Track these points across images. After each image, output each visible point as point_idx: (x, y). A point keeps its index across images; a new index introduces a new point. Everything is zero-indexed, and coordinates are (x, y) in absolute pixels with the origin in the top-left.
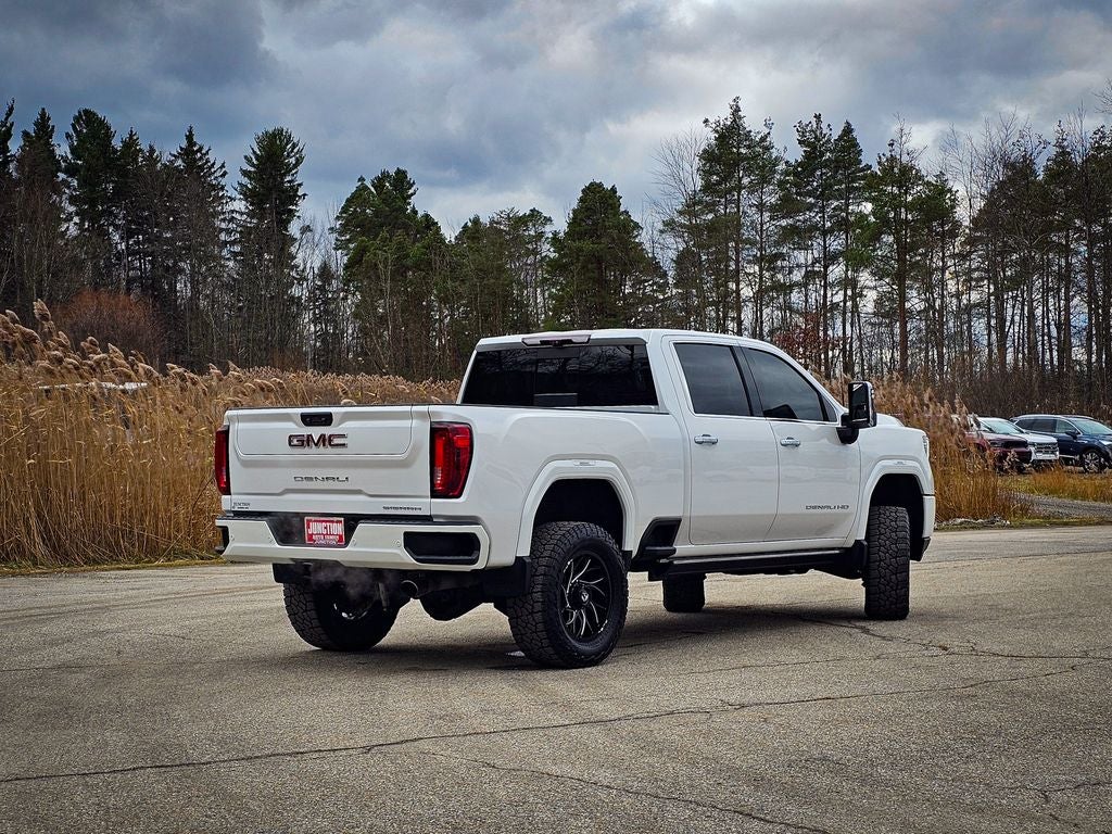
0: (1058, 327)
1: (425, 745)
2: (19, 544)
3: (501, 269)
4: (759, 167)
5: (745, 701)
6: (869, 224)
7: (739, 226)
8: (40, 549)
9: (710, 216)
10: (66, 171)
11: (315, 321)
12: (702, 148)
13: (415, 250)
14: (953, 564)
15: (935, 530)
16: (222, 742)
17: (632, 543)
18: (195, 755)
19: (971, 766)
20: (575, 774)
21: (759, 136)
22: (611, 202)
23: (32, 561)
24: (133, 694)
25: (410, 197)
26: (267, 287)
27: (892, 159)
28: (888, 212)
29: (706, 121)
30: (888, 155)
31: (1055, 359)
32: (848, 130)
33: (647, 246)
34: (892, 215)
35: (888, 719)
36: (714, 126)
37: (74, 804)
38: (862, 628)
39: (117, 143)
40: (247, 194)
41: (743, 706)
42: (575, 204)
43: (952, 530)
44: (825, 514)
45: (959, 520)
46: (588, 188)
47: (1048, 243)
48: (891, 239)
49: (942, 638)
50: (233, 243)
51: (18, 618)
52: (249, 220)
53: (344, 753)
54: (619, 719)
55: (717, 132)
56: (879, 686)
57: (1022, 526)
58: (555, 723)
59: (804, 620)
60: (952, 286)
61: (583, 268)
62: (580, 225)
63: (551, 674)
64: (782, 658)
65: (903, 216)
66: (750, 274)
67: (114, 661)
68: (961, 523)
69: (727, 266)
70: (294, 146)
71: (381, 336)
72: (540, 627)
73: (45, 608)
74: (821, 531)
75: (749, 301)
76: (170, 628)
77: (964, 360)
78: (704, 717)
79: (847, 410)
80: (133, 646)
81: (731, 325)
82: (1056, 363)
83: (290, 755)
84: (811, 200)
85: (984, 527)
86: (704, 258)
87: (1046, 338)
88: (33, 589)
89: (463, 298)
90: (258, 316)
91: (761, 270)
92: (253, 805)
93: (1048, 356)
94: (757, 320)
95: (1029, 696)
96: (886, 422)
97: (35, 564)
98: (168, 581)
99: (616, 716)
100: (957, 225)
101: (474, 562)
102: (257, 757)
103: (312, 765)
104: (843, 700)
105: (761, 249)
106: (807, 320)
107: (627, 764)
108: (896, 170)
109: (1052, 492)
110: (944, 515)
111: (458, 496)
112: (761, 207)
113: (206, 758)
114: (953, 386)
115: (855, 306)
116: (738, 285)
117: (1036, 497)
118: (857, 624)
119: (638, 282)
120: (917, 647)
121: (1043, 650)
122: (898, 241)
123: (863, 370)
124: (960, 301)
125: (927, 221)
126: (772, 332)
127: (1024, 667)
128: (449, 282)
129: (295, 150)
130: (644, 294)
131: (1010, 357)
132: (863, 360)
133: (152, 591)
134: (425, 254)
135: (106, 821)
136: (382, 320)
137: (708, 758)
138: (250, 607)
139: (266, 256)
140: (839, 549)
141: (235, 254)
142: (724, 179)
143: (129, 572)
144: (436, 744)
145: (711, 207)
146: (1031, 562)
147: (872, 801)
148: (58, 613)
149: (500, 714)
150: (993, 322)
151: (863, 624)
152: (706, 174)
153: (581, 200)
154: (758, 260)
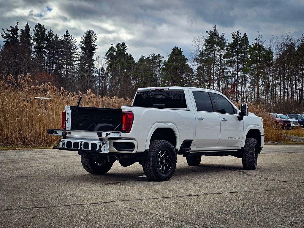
0: (300, 90)
1: (117, 203)
2: (13, 141)
3: (150, 70)
4: (220, 44)
5: (209, 192)
6: (249, 61)
7: (214, 60)
8: (19, 142)
9: (207, 57)
10: (33, 40)
11: (99, 82)
12: (205, 39)
13: (127, 64)
14: (269, 154)
15: (264, 144)
16: (59, 201)
17: (178, 147)
18: (51, 204)
19: (271, 214)
20: (158, 213)
21: (221, 36)
22: (180, 53)
23: (17, 146)
24: (37, 185)
25: (126, 50)
26: (86, 73)
27: (256, 43)
28: (255, 58)
29: (207, 31)
30: (255, 42)
31: (298, 99)
32: (245, 35)
33: (189, 65)
34: (256, 58)
35: (248, 199)
36: (209, 33)
37: (13, 218)
38: (242, 172)
39: (47, 33)
40: (82, 48)
41: (208, 194)
42: (171, 53)
43: (269, 144)
44: (233, 140)
45: (271, 142)
46: (174, 49)
47: (298, 67)
48: (255, 65)
49: (265, 175)
50: (78, 60)
51: (9, 162)
52: (82, 55)
53: (93, 205)
54: (173, 197)
55: (210, 34)
56: (246, 189)
57: (288, 144)
58: (154, 198)
59: (227, 169)
60: (271, 78)
61: (172, 70)
62: (171, 59)
63: (155, 183)
64: (220, 180)
65: (259, 59)
66: (217, 73)
67: (34, 175)
68: (271, 143)
69: (211, 71)
70: (94, 35)
71: (117, 87)
72: (152, 171)
73: (17, 159)
74: (232, 145)
75: (217, 80)
76: (51, 166)
77: (274, 98)
78: (197, 197)
79: (240, 111)
80: (40, 171)
81: (211, 87)
82: (298, 100)
83: (78, 205)
84: (235, 54)
85: (278, 144)
86: (205, 69)
87: (296, 93)
88: (15, 154)
89: (139, 77)
90: (84, 81)
91: (220, 72)
92: (65, 220)
93: (296, 98)
94: (218, 86)
95: (288, 193)
96: (251, 115)
97: (18, 147)
98: (53, 152)
99: (172, 196)
100: (273, 62)
101: (133, 151)
102: (68, 205)
103: (84, 208)
104: (236, 193)
105: (220, 67)
106: (232, 86)
107: (173, 211)
108: (257, 46)
109: (296, 135)
110: (267, 140)
111: (129, 132)
112: (220, 55)
113: (54, 205)
114: (271, 105)
115: (245, 83)
116: (214, 76)
117: (292, 136)
118: (242, 171)
119: (186, 75)
120: (258, 178)
121: (293, 180)
122: (257, 65)
123: (247, 100)
124: (273, 82)
125: (265, 60)
126: (222, 89)
127: (287, 185)
128: (136, 73)
129: (95, 36)
130: (188, 78)
131: (286, 98)
132: (246, 98)
133: (48, 155)
134: (129, 65)
135: (21, 224)
136: (117, 83)
137: (196, 210)
138: (74, 161)
139: (87, 65)
140: (237, 150)
141: (78, 64)
142: (211, 48)
143: (43, 149)
144: (120, 203)
145: (207, 55)
146: (290, 154)
147: (242, 224)
148: (21, 161)
149: (139, 194)
150: (282, 88)
151: (243, 171)
152: (206, 46)
153: (172, 52)
154: (219, 70)
